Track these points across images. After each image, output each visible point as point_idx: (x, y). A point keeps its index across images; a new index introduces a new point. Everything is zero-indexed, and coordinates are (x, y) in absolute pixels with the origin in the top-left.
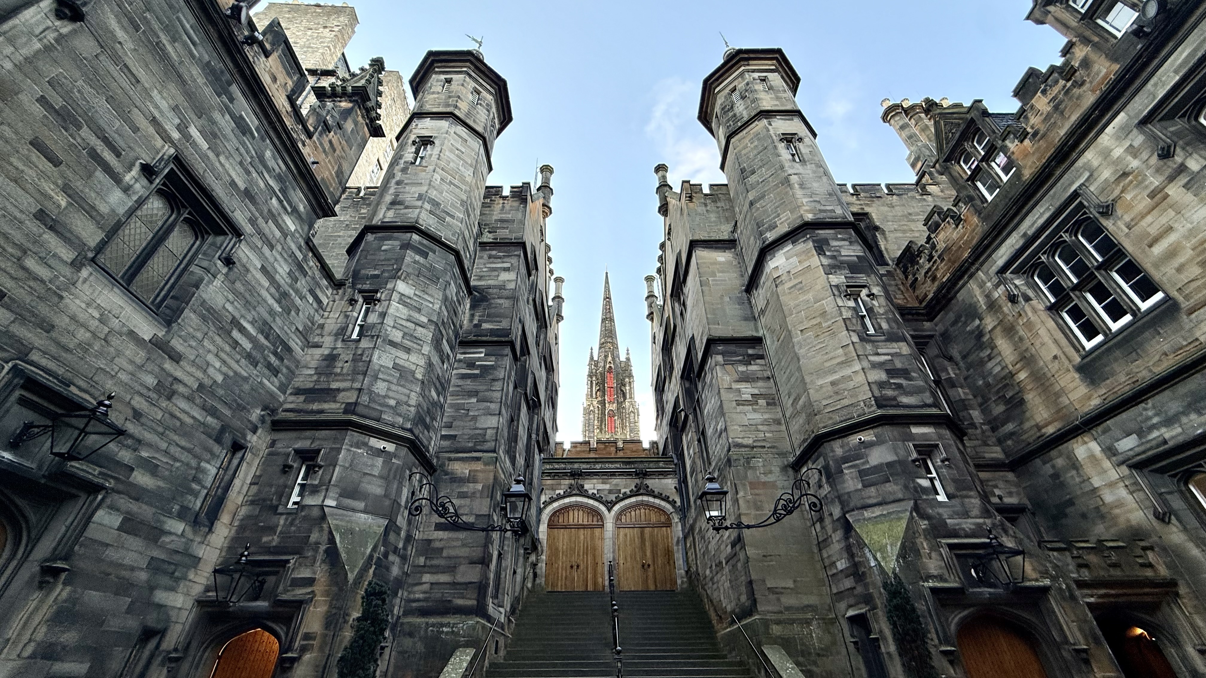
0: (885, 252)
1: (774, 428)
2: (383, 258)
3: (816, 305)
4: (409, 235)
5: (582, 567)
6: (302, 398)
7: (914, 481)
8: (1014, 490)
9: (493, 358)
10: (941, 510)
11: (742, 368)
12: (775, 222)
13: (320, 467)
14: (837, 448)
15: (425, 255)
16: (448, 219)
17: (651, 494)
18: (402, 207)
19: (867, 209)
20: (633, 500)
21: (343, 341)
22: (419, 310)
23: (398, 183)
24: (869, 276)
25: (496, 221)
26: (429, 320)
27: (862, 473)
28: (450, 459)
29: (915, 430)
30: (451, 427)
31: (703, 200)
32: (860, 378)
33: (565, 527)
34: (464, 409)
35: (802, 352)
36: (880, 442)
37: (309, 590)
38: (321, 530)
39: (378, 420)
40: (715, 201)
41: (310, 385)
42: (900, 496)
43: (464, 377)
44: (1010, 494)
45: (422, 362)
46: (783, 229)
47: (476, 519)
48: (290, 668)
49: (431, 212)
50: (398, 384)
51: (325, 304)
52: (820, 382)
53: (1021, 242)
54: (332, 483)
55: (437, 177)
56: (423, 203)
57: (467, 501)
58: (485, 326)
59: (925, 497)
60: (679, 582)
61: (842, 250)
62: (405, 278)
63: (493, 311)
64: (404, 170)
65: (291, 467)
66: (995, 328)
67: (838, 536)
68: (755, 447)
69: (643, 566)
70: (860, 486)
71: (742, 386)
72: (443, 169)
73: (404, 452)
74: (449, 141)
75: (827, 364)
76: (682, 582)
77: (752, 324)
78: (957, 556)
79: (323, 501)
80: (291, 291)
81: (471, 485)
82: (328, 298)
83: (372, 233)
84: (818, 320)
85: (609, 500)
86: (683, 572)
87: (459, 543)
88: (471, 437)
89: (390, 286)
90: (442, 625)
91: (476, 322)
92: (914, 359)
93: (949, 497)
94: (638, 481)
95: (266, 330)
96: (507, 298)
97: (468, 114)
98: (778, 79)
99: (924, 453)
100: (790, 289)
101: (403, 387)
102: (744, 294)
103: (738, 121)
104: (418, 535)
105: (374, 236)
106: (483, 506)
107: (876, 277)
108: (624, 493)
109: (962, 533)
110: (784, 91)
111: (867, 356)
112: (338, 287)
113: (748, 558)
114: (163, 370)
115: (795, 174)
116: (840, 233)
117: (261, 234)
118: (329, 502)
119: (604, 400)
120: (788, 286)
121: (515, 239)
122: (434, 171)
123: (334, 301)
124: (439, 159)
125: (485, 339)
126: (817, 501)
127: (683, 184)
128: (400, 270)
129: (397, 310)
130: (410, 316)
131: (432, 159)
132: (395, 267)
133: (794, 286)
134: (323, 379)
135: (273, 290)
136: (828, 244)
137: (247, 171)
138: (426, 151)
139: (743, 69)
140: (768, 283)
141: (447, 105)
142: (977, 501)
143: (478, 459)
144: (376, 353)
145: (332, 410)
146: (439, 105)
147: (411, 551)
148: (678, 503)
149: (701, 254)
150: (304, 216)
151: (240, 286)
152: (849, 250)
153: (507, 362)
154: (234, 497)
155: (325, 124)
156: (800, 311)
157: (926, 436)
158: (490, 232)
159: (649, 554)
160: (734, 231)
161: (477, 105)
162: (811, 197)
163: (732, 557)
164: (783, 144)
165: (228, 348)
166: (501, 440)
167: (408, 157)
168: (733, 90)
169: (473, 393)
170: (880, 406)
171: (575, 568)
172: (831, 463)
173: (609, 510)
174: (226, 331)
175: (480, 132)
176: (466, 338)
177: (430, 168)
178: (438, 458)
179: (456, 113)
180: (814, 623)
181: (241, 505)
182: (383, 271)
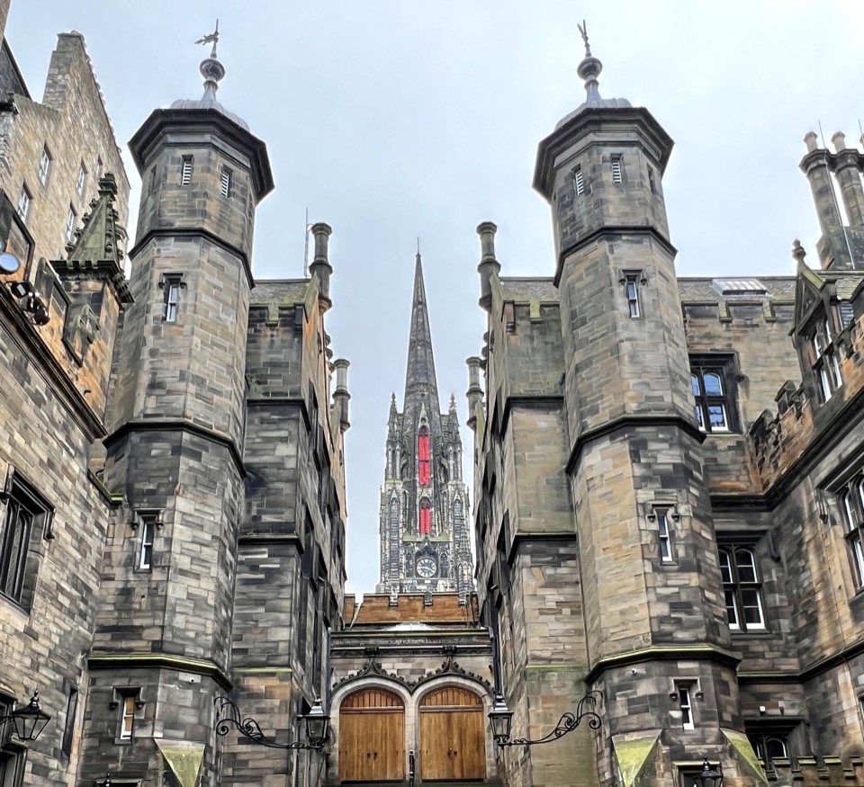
0: (741, 414)
1: (575, 639)
2: (155, 467)
3: (622, 523)
4: (178, 434)
5: (380, 755)
6: (108, 636)
7: (667, 713)
8: (797, 701)
9: (277, 560)
10: (684, 738)
11: (550, 571)
12: (597, 406)
13: (143, 704)
14: (615, 677)
15: (197, 456)
16: (216, 398)
17: (462, 674)
18: (163, 392)
19: (737, 346)
20: (439, 681)
21: (134, 572)
22: (201, 527)
23: (153, 353)
24: (680, 491)
25: (265, 364)
26: (213, 537)
27: (630, 702)
28: (245, 675)
29: (682, 665)
30: (241, 640)
31: (528, 332)
32: (644, 613)
33: (361, 712)
34: (252, 620)
35: (600, 573)
36: (648, 676)
39: (182, 654)
40: (543, 333)
41: (113, 622)
42: (653, 725)
43: (247, 582)
44: (793, 706)
45: (212, 587)
46: (603, 418)
47: (277, 734)
49: (198, 396)
50: (194, 616)
51: (106, 527)
52: (612, 609)
53: (837, 463)
54: (156, 717)
55: (196, 340)
56: (187, 386)
57: (265, 716)
58: (267, 518)
59: (672, 727)
60: (488, 769)
61: (659, 456)
62: (184, 492)
63: (272, 498)
64: (156, 331)
65: (116, 704)
66: (809, 541)
67: (607, 752)
68: (554, 660)
69: (449, 754)
70: (626, 713)
71: (547, 592)
72: (201, 326)
73: (209, 682)
74: (203, 277)
75: (621, 591)
76: (492, 770)
77: (567, 515)
78: (685, 775)
79: (153, 734)
80: (85, 535)
81: (269, 701)
82: (107, 520)
83: (136, 431)
84: (620, 541)
85: (411, 681)
86: (493, 760)
87: (263, 756)
88: (264, 651)
89: (169, 504)
91: (254, 513)
92: (702, 590)
93: (696, 726)
94: (445, 660)
95: (75, 581)
96: (288, 481)
97: (220, 220)
98: (636, 161)
99: (685, 686)
100: (601, 497)
101: (199, 616)
102: (564, 475)
103: (577, 230)
104: (223, 749)
105: (139, 435)
106: (283, 721)
107: (689, 491)
108: (430, 674)
109: (695, 757)
110: (641, 185)
111: (655, 588)
112: (114, 506)
113: (532, 766)
114: (32, 650)
115: (628, 340)
116: (662, 432)
117: (61, 494)
118: (158, 734)
119: (414, 481)
120: (599, 492)
121: (292, 394)
122: (193, 333)
123: (114, 524)
124: (195, 312)
125: (267, 536)
126: (597, 719)
127: (505, 303)
128: (177, 483)
129: (181, 533)
130: (194, 537)
131: (188, 313)
132: (171, 479)
133: (606, 494)
134: (123, 615)
135: (74, 541)
136: (646, 447)
137: (46, 442)
138: (179, 298)
139: (592, 137)
140: (583, 480)
141: (192, 212)
142: (715, 730)
143: (273, 674)
144: (171, 585)
145: (140, 649)
146: (183, 211)
147: (220, 765)
148: (493, 685)
149: (519, 417)
150: (82, 451)
151: (57, 554)
152: (666, 455)
153: (294, 564)
154: (77, 733)
155: (88, 340)
156: (605, 527)
157: (689, 672)
158: (259, 383)
159: (455, 740)
160: (562, 382)
161: (229, 196)
162: (640, 377)
163: (524, 761)
164: (622, 288)
165: (58, 613)
166: (294, 652)
167: (157, 308)
168: (577, 169)
169: (260, 602)
170: (655, 642)
171: (372, 756)
172: (608, 690)
173: (411, 693)
174: (55, 599)
175: (238, 247)
176: (245, 534)
177: (187, 328)
178: (232, 673)
179: (208, 229)
181: (82, 738)
182: (159, 485)
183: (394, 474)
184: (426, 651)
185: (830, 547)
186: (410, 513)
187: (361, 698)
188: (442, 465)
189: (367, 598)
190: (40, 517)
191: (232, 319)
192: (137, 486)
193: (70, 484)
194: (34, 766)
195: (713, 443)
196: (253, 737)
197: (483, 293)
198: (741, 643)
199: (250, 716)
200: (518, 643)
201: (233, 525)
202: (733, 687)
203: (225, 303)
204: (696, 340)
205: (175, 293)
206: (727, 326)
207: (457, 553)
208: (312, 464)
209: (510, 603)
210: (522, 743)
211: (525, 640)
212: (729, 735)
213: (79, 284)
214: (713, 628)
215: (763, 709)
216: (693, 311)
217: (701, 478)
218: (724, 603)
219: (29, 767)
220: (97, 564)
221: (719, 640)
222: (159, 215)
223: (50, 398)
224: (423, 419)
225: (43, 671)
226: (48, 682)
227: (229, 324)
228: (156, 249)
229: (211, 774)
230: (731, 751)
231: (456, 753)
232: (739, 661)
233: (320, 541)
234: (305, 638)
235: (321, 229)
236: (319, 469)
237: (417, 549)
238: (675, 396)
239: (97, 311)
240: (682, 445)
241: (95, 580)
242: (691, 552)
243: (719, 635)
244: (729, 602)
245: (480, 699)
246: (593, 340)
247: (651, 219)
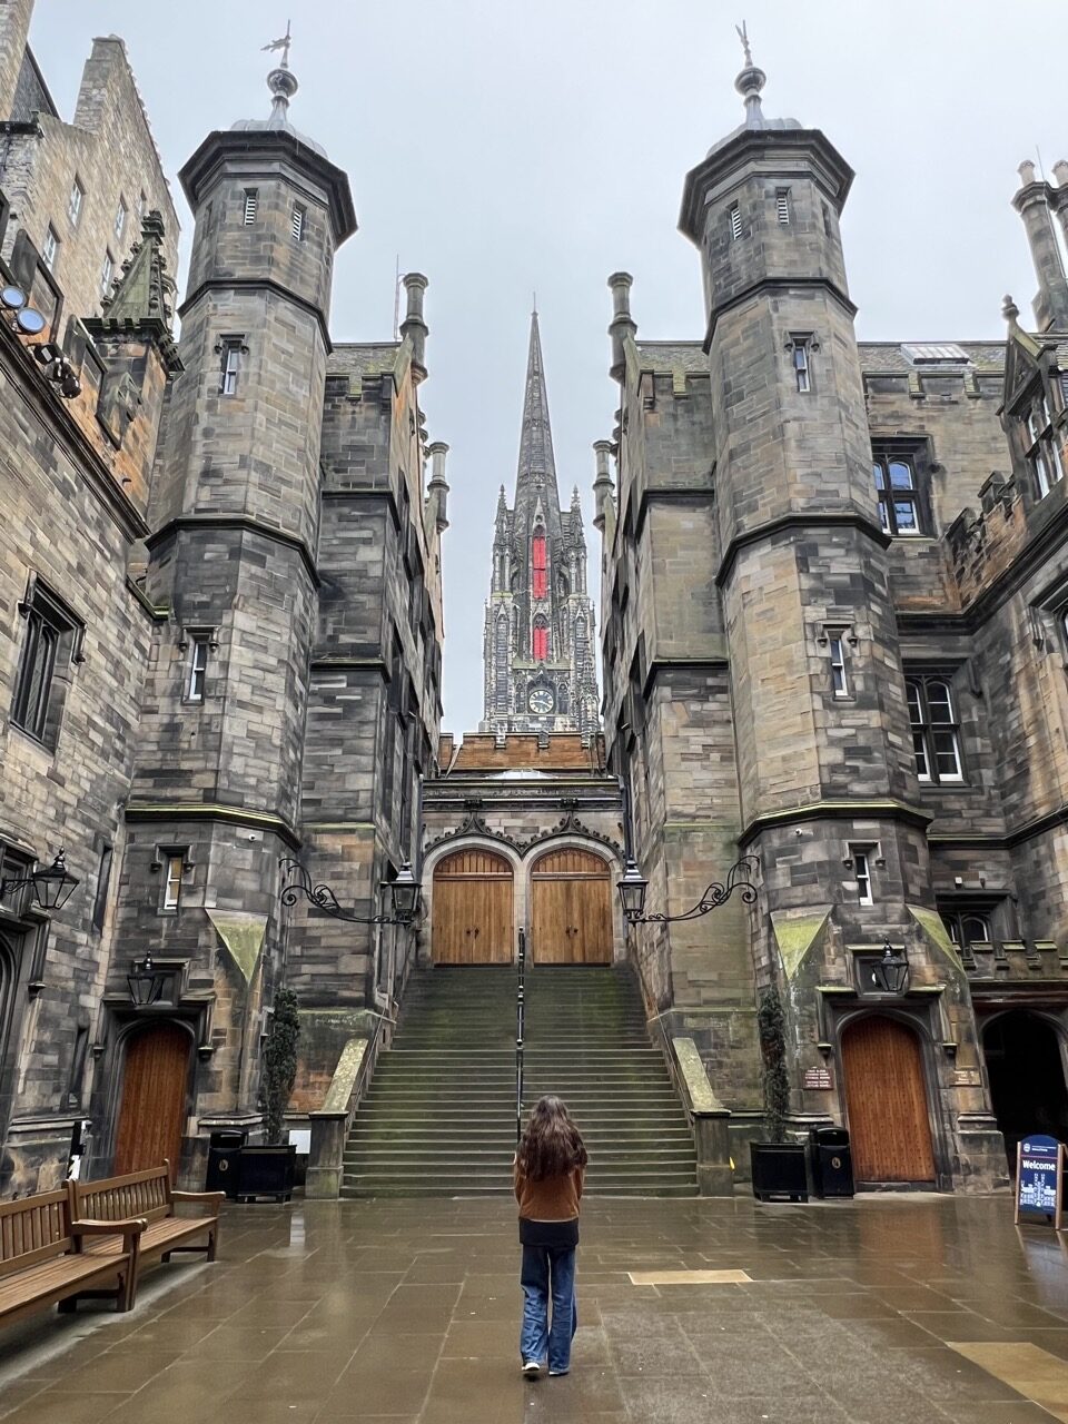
0: (936, 513)
1: (726, 791)
2: (208, 573)
3: (783, 648)
4: (237, 533)
5: (482, 933)
6: (150, 782)
7: (839, 884)
8: (1001, 873)
9: (358, 690)
10: (858, 916)
11: (695, 707)
12: (756, 501)
13: (192, 866)
14: (775, 839)
15: (261, 561)
16: (284, 489)
17: (583, 833)
18: (220, 482)
19: (931, 428)
20: (557, 842)
21: (183, 704)
22: (265, 649)
23: (207, 433)
24: (859, 608)
25: (344, 447)
26: (279, 661)
27: (794, 870)
28: (317, 832)
29: (858, 826)
30: (313, 789)
31: (671, 410)
32: (811, 759)
33: (459, 880)
34: (327, 765)
35: (758, 709)
36: (816, 838)
37: (211, 990)
38: (208, 933)
39: (240, 805)
40: (689, 411)
41: (156, 765)
42: (822, 898)
43: (321, 717)
44: (997, 877)
45: (278, 722)
46: (764, 517)
47: (356, 905)
48: (209, 1059)
49: (262, 486)
50: (256, 757)
51: (148, 648)
52: (772, 754)
53: (1054, 576)
54: (209, 883)
55: (261, 417)
56: (248, 474)
57: (342, 884)
58: (345, 639)
59: (847, 902)
60: (616, 952)
61: (832, 564)
62: (243, 606)
63: (352, 614)
64: (211, 406)
65: (160, 866)
66: (1020, 672)
67: (764, 931)
68: (698, 817)
69: (568, 932)
70: (789, 884)
71: (691, 732)
72: (267, 400)
73: (273, 839)
74: (270, 339)
75: (783, 733)
76: (620, 953)
77: (717, 637)
78: (862, 962)
79: (203, 903)
80: (123, 657)
81: (346, 864)
82: (150, 640)
83: (185, 530)
84: (781, 671)
85: (522, 841)
86: (622, 940)
87: (339, 931)
88: (341, 802)
89: (226, 620)
90: (330, 1017)
91: (330, 632)
92: (885, 731)
93: (875, 901)
94: (564, 815)
95: (110, 714)
96: (372, 592)
97: (291, 270)
98: (807, 196)
99: (862, 851)
100: (759, 615)
101: (261, 758)
102: (714, 587)
103: (732, 282)
104: (290, 923)
105: (189, 534)
106: (363, 889)
107: (869, 608)
108: (545, 833)
109: (874, 939)
110: (813, 226)
111: (826, 729)
112: (158, 621)
113: (670, 948)
114: (57, 798)
115: (795, 419)
116: (837, 535)
117: (93, 606)
118: (210, 904)
119: (527, 594)
120: (757, 609)
121: (377, 485)
122: (256, 409)
123: (158, 644)
124: (259, 383)
125: (346, 660)
126: (752, 891)
127: (643, 373)
128: (235, 594)
129: (240, 655)
130: (256, 661)
131: (250, 384)
132: (228, 589)
133: (764, 612)
134: (169, 757)
135: (109, 665)
136: (816, 554)
137: (76, 541)
138: (239, 366)
139: (752, 167)
140: (738, 594)
141: (256, 260)
142: (899, 906)
143: (352, 831)
144: (227, 720)
145: (188, 798)
146: (245, 258)
147: (286, 941)
148: (622, 847)
149: (659, 515)
150: (120, 553)
151: (88, 680)
152: (842, 564)
153: (378, 695)
154: (111, 900)
155: (128, 416)
156: (765, 653)
157: (867, 834)
158: (337, 471)
159: (576, 915)
160: (713, 472)
161: (302, 239)
162: (810, 466)
163: (661, 942)
164: (789, 355)
165: (89, 753)
166: (378, 804)
167: (212, 378)
168: (734, 206)
169: (337, 742)
170: (825, 796)
171: (473, 933)
172: (767, 855)
173: (522, 857)
174: (86, 735)
175: (311, 301)
176: (318, 657)
177: (250, 402)
178: (301, 829)
179: (273, 278)
180: (733, 1016)
181: (117, 907)
182: (214, 596)
183: (502, 585)
184: (541, 805)
185: (1045, 680)
186: (521, 635)
187: (459, 862)
188: (561, 575)
189: (468, 739)
190: (68, 634)
191: (305, 392)
192: (187, 597)
193: (104, 594)
194: (58, 940)
195: (900, 549)
196: (326, 909)
197: (615, 360)
198: (933, 799)
199: (323, 883)
200: (654, 795)
201: (304, 646)
202: (923, 853)
203: (296, 372)
204: (880, 420)
205: (234, 359)
206: (919, 403)
207: (579, 683)
208: (402, 572)
209: (645, 747)
210: (658, 919)
211: (662, 792)
212: (917, 912)
213: (116, 347)
214: (897, 779)
215: (959, 880)
216: (877, 384)
217: (885, 593)
218: (911, 749)
219: (52, 942)
220: (137, 693)
221: (905, 794)
222: (216, 263)
223: (81, 489)
224: (539, 517)
225: (71, 824)
226: (76, 838)
227: (300, 398)
228: (211, 304)
229: (274, 953)
230: (920, 933)
231: (576, 931)
232: (930, 821)
233: (410, 668)
234: (391, 787)
235: (416, 280)
236: (410, 578)
237: (530, 678)
238: (853, 490)
239: (139, 380)
240: (861, 551)
241: (134, 713)
242: (871, 684)
243: (905, 788)
244: (918, 747)
245: (607, 865)
246: (751, 420)
247: (825, 269)
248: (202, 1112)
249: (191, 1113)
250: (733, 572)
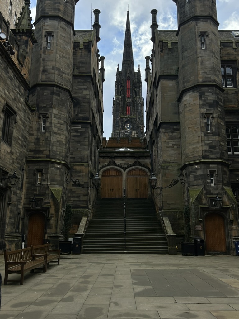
1: (178, 156)
2: (45, 98)
3: (194, 120)
4: (52, 88)
6: (32, 153)
7: (206, 180)
9: (84, 129)
10: (210, 188)
12: (189, 80)
13: (44, 174)
14: (190, 169)
15: (59, 95)
16: (64, 75)
17: (141, 165)
18: (47, 73)
19: (238, 58)
21: (40, 133)
22: (60, 119)
23: (44, 60)
24: (215, 109)
26: (64, 122)
27: (194, 177)
28: (74, 165)
29: (211, 166)
30: (73, 154)
31: (167, 52)
32: (200, 149)
34: (76, 148)
36: (200, 169)
37: (49, 204)
38: (49, 190)
39: (56, 159)
41: (34, 149)
42: (201, 184)
43: (75, 136)
45: (64, 138)
46: (191, 84)
49: (58, 75)
51: (30, 118)
52: (190, 147)
54: (48, 178)
55: (58, 55)
56: (55, 71)
57: (81, 178)
58: (80, 115)
59: (207, 185)
60: (148, 195)
61: (208, 97)
62: (55, 107)
63: (82, 108)
64: (44, 52)
65: (36, 174)
67: (186, 192)
68: (171, 162)
70: (193, 180)
72: (59, 51)
74: (59, 33)
75: (193, 142)
77: (177, 116)
78: (211, 200)
79: (47, 183)
81: (82, 173)
82: (31, 116)
84: (194, 125)
85: (125, 167)
89: (50, 111)
90: (78, 211)
92: (220, 142)
93: (215, 184)
94: (135, 160)
95: (23, 136)
96: (87, 103)
97: (64, 12)
99: (212, 172)
100: (188, 110)
101: (60, 147)
102: (177, 102)
103: (186, 16)
104: (68, 188)
105: (40, 88)
106: (86, 180)
107: (217, 109)
109: (214, 194)
110: (209, 0)
111: (204, 141)
112: (33, 111)
113: (163, 195)
114: (12, 157)
115: (201, 57)
116: (210, 90)
117: (18, 108)
118: (49, 183)
119: (125, 96)
120: (188, 109)
121: (88, 73)
122: (56, 53)
123: (33, 117)
124: (57, 46)
125: (80, 121)
126: (184, 181)
127: (160, 41)
128: (52, 104)
129: (54, 120)
130: (58, 122)
131: (54, 46)
132: (50, 102)
133: (190, 110)
134: (37, 146)
135: (22, 123)
136: (204, 94)
137: (14, 92)
138: (51, 41)
140: (183, 105)
141: (55, 9)
142: (221, 186)
143: (83, 165)
144: (52, 137)
145: (43, 157)
146: (52, 9)
147: (67, 192)
148: (151, 169)
149: (163, 82)
150: (23, 94)
151: (18, 128)
152: (211, 97)
153: (89, 130)
154: (24, 182)
155: (25, 57)
156: (189, 121)
157: (213, 168)
158: (77, 69)
159: (138, 186)
160: (178, 70)
161: (67, 3)
162: (204, 70)
163: (160, 193)
165: (18, 146)
166: (89, 158)
167: (44, 44)
169: (79, 142)
170: (203, 158)
171: (112, 190)
172: (188, 173)
174: (17, 142)
175: (70, 21)
176: (73, 120)
177: (54, 51)
178: (70, 164)
179: (60, 15)
180: (178, 212)
181: (26, 184)
182: (47, 105)
183: (118, 93)
184: (130, 157)
186: (123, 108)
187: (108, 172)
188: (135, 90)
191: (69, 47)
192: (40, 105)
194: (13, 192)
195: (227, 92)
196: (77, 184)
198: (232, 158)
199: (76, 178)
200: (159, 156)
201: (70, 118)
202: (228, 173)
203: (66, 42)
204: (224, 55)
205: (49, 38)
207: (139, 122)
208: (94, 96)
209: (157, 143)
210: (160, 188)
211: (162, 156)
212: (225, 187)
213: (20, 37)
214: (222, 154)
215: (237, 179)
216: (224, 45)
217: (222, 105)
218: (226, 146)
220: (28, 130)
221: (224, 158)
222: (44, 10)
223: (14, 78)
224: (128, 74)
225: (15, 164)
226: (16, 167)
227: (68, 49)
228: (43, 22)
229: (64, 195)
230: (226, 193)
231: (138, 190)
232: (230, 165)
233: (96, 121)
234: (92, 153)
235: (96, 12)
236: (96, 97)
237: (125, 120)
238: (215, 77)
239: (27, 47)
240: (216, 94)
241: (28, 135)
242: (217, 129)
243: (224, 156)
244: (228, 145)
245: (147, 173)
246: (189, 57)
247: (211, 13)
248: (48, 233)
249: (46, 233)
250: (182, 98)
